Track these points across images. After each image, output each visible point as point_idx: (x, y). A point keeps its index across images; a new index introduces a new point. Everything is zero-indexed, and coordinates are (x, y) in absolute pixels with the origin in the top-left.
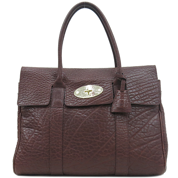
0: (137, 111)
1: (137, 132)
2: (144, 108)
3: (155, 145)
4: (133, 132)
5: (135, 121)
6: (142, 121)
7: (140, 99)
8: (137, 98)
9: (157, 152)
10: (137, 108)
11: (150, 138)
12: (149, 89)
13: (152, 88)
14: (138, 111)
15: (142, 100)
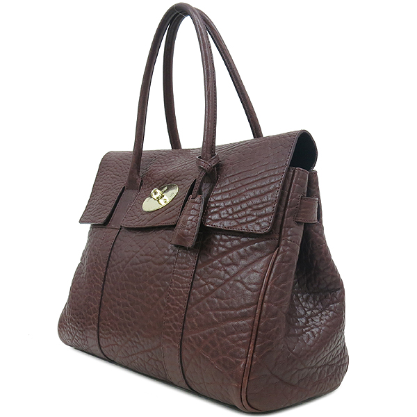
0: (221, 246)
1: (207, 295)
2: (238, 239)
3: (233, 333)
4: (200, 293)
5: (211, 269)
6: (225, 270)
7: (231, 217)
8: (224, 214)
9: (231, 351)
10: (224, 237)
11: (227, 312)
12: (258, 192)
13: (266, 189)
14: (223, 246)
15: (234, 219)
